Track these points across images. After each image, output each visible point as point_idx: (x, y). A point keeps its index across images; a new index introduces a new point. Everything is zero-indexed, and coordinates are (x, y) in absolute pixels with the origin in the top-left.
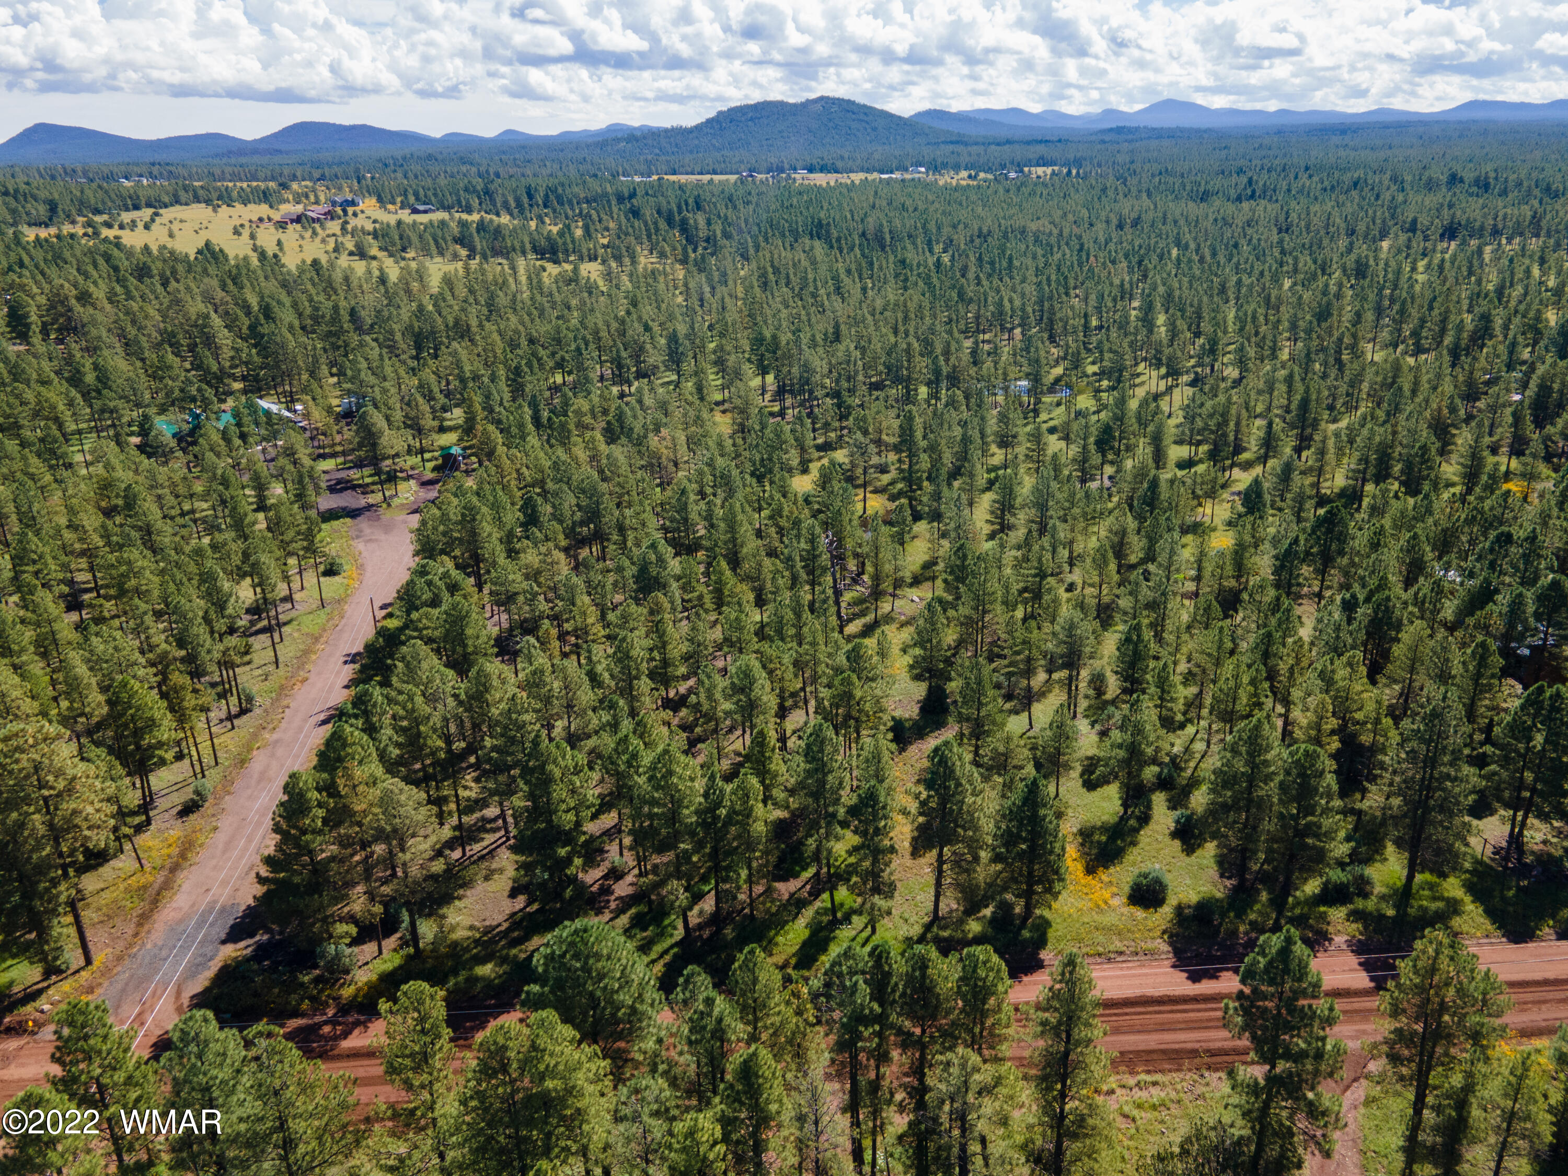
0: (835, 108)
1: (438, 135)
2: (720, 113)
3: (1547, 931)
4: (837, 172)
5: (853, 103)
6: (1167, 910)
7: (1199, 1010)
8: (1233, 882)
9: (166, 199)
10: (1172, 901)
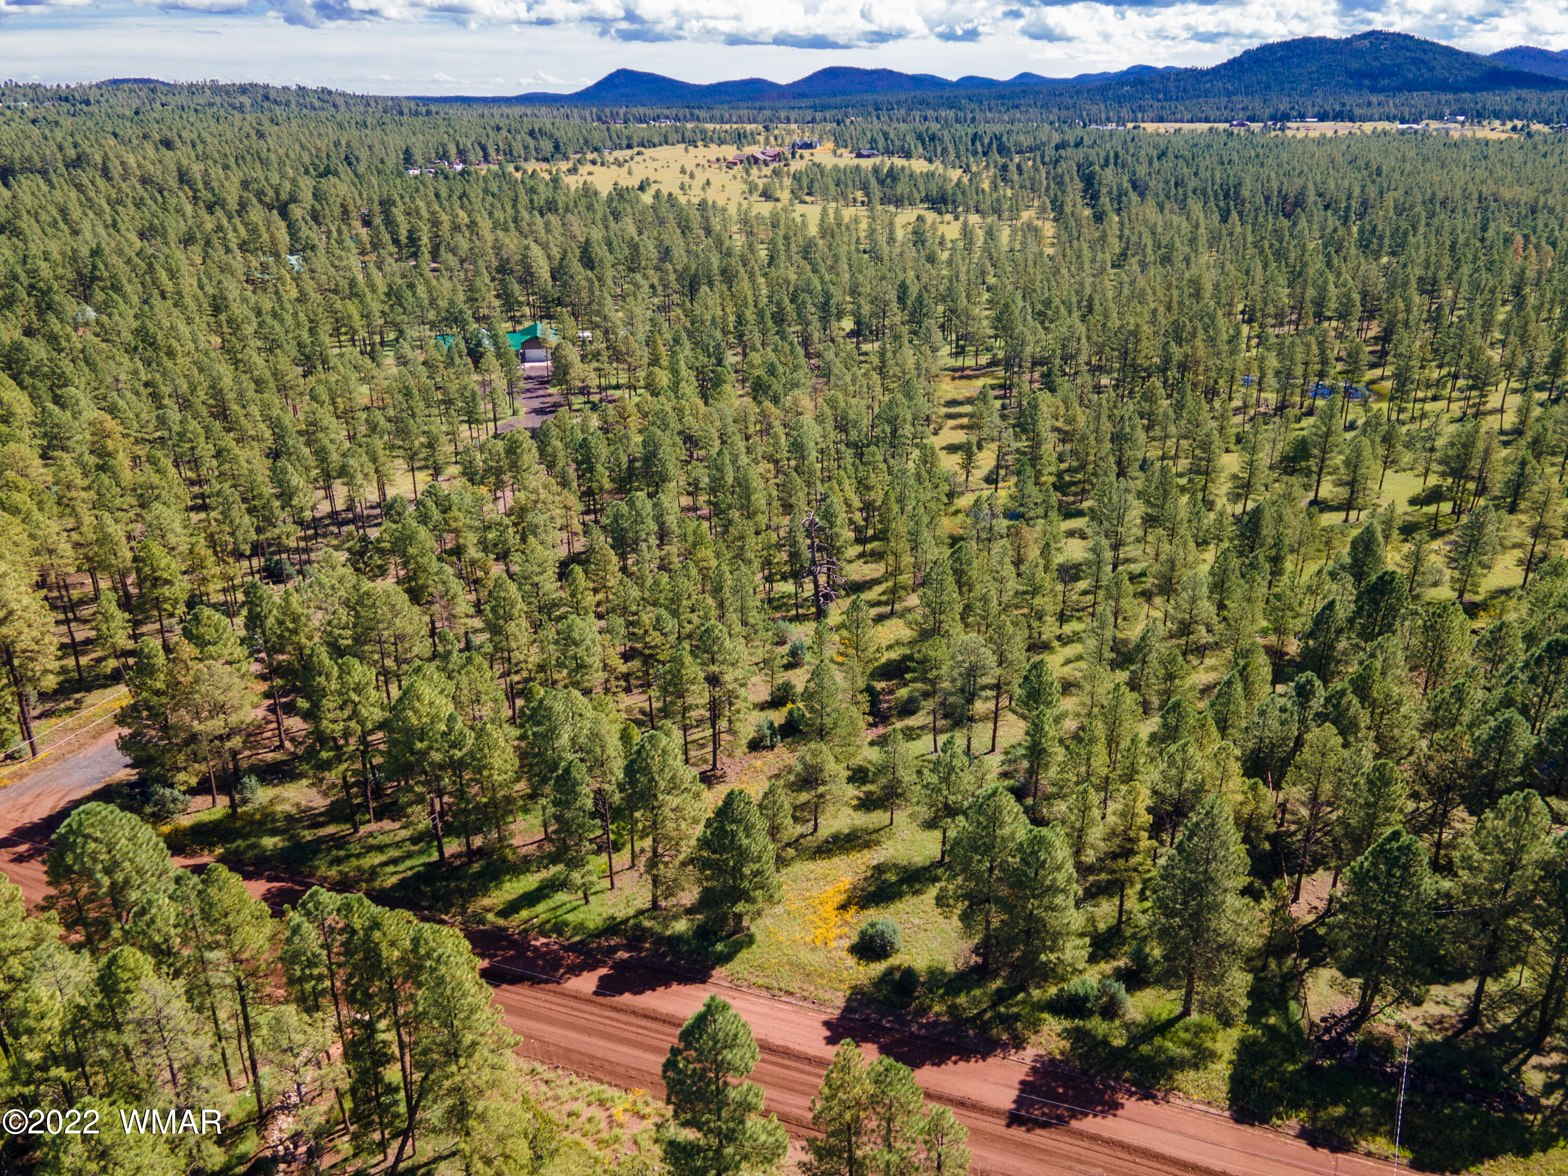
0: (1387, 44)
1: (954, 78)
2: (1247, 53)
3: (1293, 1123)
4: (1352, 120)
5: (1411, 38)
6: (878, 968)
7: (802, 1072)
8: (979, 960)
9: (656, 141)
10: (894, 961)
